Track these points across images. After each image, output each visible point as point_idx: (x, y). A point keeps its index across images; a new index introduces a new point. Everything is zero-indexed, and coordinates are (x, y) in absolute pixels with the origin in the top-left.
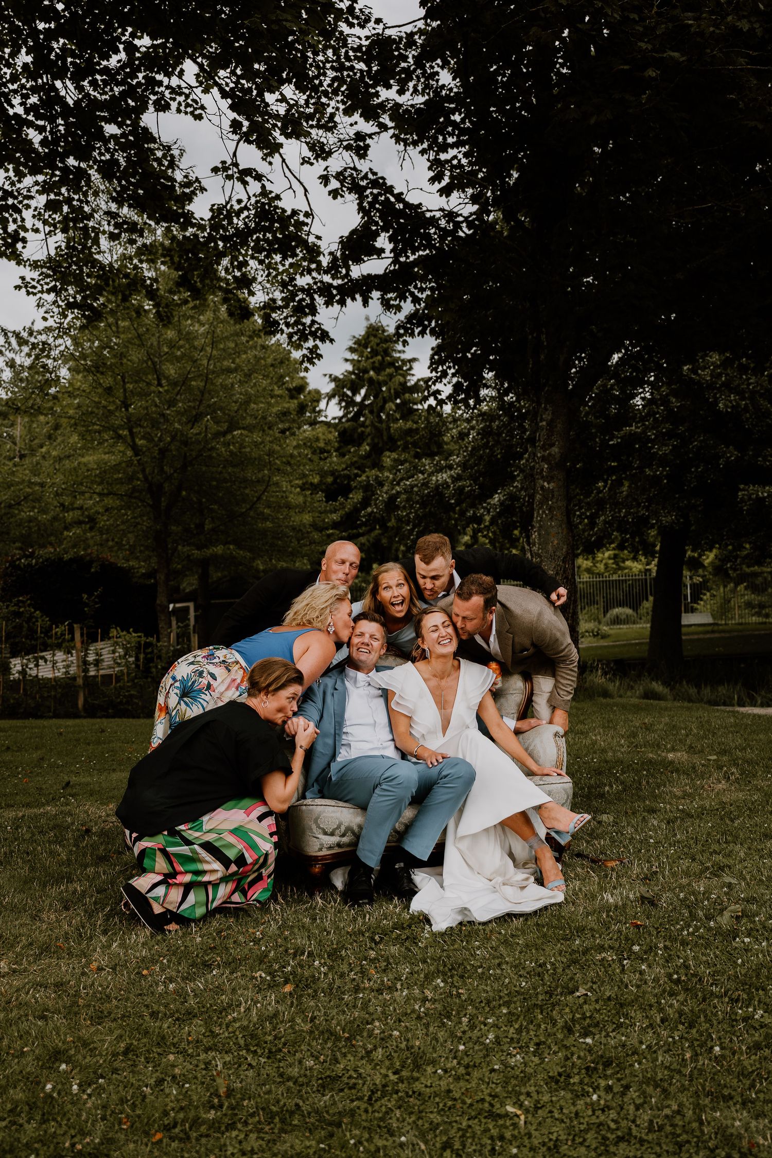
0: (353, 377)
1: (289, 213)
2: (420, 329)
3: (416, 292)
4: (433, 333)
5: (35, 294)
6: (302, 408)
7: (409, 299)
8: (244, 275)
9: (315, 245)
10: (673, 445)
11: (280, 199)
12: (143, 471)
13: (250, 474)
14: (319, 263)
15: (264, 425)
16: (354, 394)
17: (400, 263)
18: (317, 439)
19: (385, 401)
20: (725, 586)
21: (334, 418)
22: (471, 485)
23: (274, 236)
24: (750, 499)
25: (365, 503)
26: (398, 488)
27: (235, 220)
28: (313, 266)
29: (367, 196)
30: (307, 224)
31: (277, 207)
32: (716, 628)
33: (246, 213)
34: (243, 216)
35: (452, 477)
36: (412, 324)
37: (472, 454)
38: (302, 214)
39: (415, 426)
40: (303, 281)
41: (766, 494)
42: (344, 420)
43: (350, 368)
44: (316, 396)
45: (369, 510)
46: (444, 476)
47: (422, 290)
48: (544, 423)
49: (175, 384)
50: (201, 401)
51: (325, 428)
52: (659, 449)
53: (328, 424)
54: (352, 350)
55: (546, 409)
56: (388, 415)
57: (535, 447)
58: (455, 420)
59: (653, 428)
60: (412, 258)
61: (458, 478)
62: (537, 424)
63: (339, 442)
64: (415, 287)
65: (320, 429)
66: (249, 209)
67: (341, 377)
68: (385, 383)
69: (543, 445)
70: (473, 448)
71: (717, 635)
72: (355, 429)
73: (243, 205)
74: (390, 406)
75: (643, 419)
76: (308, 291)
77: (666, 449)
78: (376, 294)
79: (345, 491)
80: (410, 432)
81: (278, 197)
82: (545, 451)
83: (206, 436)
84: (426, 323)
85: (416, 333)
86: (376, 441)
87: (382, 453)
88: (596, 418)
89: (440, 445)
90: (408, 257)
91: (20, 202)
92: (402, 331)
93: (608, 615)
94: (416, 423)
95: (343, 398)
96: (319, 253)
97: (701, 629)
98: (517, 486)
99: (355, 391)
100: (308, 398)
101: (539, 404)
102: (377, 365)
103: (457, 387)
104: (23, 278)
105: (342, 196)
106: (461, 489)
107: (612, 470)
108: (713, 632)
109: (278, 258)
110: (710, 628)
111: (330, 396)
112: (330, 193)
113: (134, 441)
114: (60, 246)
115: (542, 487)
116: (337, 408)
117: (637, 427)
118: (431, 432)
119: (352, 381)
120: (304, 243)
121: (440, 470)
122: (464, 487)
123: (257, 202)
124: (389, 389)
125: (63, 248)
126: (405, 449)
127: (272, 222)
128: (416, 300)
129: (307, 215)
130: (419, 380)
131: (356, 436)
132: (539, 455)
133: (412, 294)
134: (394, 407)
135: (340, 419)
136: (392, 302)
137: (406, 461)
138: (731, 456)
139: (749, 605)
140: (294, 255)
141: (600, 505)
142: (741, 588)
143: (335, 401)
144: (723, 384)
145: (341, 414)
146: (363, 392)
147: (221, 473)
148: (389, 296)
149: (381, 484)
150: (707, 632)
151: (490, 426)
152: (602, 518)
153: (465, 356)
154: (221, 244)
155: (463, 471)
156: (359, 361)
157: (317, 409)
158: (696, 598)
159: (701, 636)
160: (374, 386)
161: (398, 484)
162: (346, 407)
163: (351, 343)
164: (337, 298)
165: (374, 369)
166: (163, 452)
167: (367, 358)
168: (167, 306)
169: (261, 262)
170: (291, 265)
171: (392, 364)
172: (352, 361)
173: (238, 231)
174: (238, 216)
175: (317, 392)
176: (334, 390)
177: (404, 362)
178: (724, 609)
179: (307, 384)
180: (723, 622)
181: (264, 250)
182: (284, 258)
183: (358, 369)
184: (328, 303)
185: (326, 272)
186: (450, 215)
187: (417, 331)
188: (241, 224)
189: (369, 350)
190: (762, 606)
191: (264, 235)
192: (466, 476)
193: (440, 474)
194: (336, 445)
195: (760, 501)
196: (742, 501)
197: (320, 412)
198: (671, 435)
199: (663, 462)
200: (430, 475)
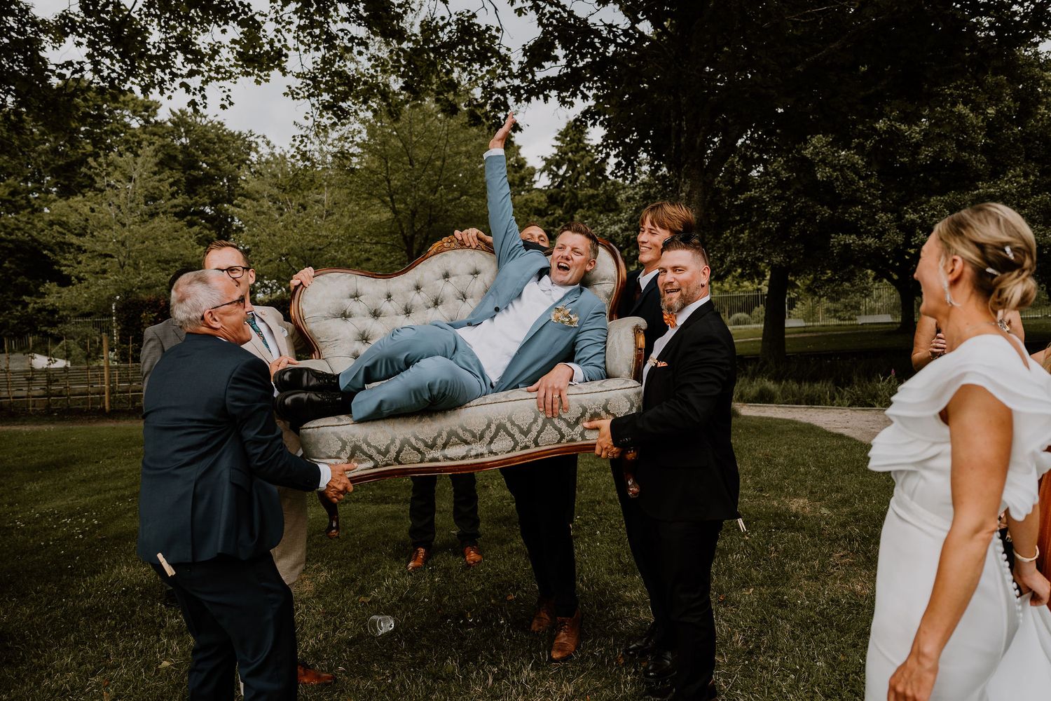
0: (558, 157)
1: (484, 28)
2: (592, 121)
3: (585, 90)
4: (602, 123)
5: (298, 99)
6: (522, 179)
7: (580, 96)
8: (451, 80)
9: (506, 55)
10: (783, 206)
11: (476, 17)
12: (401, 225)
14: (510, 70)
16: (558, 170)
17: (572, 68)
18: (532, 201)
19: (579, 174)
20: (812, 299)
21: (545, 187)
23: (474, 48)
24: (839, 244)
27: (441, 34)
28: (507, 73)
29: (545, 14)
30: (498, 38)
31: (474, 24)
32: (807, 329)
33: (448, 28)
34: (446, 31)
35: (620, 228)
36: (587, 118)
38: (494, 29)
39: (596, 192)
40: (499, 85)
41: (851, 241)
42: (551, 187)
43: (555, 151)
44: (532, 172)
46: (616, 228)
47: (589, 89)
48: (684, 194)
49: (423, 164)
51: (538, 193)
52: (771, 208)
53: (540, 190)
54: (557, 139)
55: (685, 183)
56: (581, 184)
58: (624, 188)
59: (767, 193)
60: (581, 64)
61: (626, 229)
62: (678, 195)
63: (548, 203)
64: (584, 87)
65: (534, 194)
66: (451, 25)
67: (549, 158)
68: (580, 162)
70: (637, 208)
71: (807, 335)
72: (559, 194)
73: (446, 21)
74: (582, 177)
75: (760, 185)
76: (503, 91)
77: (777, 209)
78: (554, 93)
80: (593, 196)
81: (474, 16)
83: (441, 201)
84: (597, 117)
85: (589, 125)
86: (573, 201)
87: (577, 210)
88: (726, 185)
89: (617, 204)
90: (578, 63)
91: (283, 27)
92: (578, 123)
93: (732, 318)
95: (551, 171)
96: (509, 62)
97: (796, 330)
99: (559, 167)
100: (527, 172)
101: (680, 179)
102: (574, 149)
104: (290, 88)
105: (526, 14)
107: (738, 223)
108: (805, 332)
109: (477, 66)
110: (803, 329)
111: (542, 171)
112: (516, 11)
113: (394, 206)
114: (316, 62)
116: (547, 178)
117: (756, 193)
118: (607, 197)
119: (557, 161)
120: (497, 53)
121: (614, 223)
122: (629, 236)
123: (458, 19)
124: (582, 166)
125: (319, 63)
126: (589, 208)
127: (472, 36)
128: (585, 97)
129: (498, 30)
131: (559, 198)
133: (582, 92)
134: (585, 178)
135: (549, 187)
136: (567, 99)
137: (590, 216)
138: (825, 214)
139: (828, 310)
140: (490, 64)
141: (728, 248)
142: (824, 299)
143: (545, 174)
144: (820, 161)
145: (549, 183)
146: (564, 168)
148: (564, 94)
150: (800, 332)
151: (649, 192)
152: (729, 258)
153: (624, 141)
154: (432, 55)
155: (630, 225)
156: (561, 147)
157: (533, 180)
158: (792, 306)
159: (796, 336)
160: (572, 164)
162: (553, 179)
163: (557, 135)
164: (525, 96)
165: (571, 152)
166: (414, 213)
167: (567, 145)
168: (396, 106)
169: (464, 70)
170: (488, 72)
171: (584, 148)
172: (557, 147)
173: (444, 45)
174: (442, 31)
175: (533, 168)
176: (545, 166)
178: (811, 315)
179: (526, 162)
180: (811, 324)
181: (467, 59)
182: (482, 66)
183: (561, 152)
184: (518, 100)
185: (516, 77)
186: (610, 27)
187: (589, 123)
188: (446, 38)
189: (568, 139)
190: (836, 311)
191: (467, 48)
192: (631, 227)
193: (613, 227)
194: (546, 204)
195: (847, 246)
196: (833, 246)
197: (535, 182)
198: (781, 198)
199: (775, 218)
200: (606, 227)
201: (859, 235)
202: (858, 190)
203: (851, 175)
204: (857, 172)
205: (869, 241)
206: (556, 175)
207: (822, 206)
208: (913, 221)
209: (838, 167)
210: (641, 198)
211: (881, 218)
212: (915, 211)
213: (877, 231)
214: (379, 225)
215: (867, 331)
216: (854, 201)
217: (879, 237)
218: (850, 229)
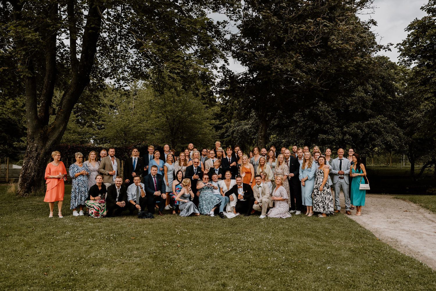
16: (226, 97)
18: (215, 110)
25: (226, 132)
26: (235, 129)
42: (223, 104)
45: (227, 134)
53: (219, 105)
56: (235, 104)
59: (299, 118)
61: (251, 128)
65: (216, 107)
72: (226, 108)
74: (236, 101)
77: (301, 124)
79: (221, 128)
83: (186, 117)
86: (231, 112)
95: (222, 98)
106: (251, 131)
121: (247, 124)
137: (238, 121)
149: (231, 127)
161: (235, 127)
199: (301, 127)
202: (329, 119)
203: (326, 114)
204: (329, 113)
207: (316, 124)
211: (335, 129)
212: (347, 127)
213: (334, 134)
216: (327, 123)
217: (334, 136)
218: (325, 132)
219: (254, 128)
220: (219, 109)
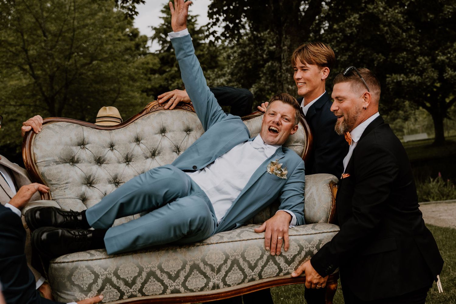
0: (164, 27)
6: (138, 46)
10: (349, 56)
12: (41, 89)
13: (106, 88)
15: (113, 57)
16: (166, 36)
18: (148, 63)
21: (156, 51)
22: (237, 85)
24: (393, 82)
35: (226, 81)
37: (236, 67)
39: (202, 53)
41: (401, 79)
42: (162, 51)
43: (162, 22)
44: (145, 39)
46: (221, 80)
48: (286, 47)
50: (72, 46)
51: (152, 56)
52: (341, 57)
53: (153, 54)
54: (163, 12)
55: (286, 38)
57: (281, 63)
58: (224, 48)
59: (337, 46)
61: (229, 81)
63: (161, 64)
65: (149, 58)
67: (158, 27)
69: (287, 62)
70: (236, 63)
72: (168, 56)
82: (288, 65)
83: (76, 66)
89: (216, 62)
94: (202, 51)
95: (160, 38)
98: (262, 83)
100: (141, 40)
101: (281, 35)
103: (227, 27)
111: (153, 38)
113: (33, 72)
115: (288, 89)
116: (158, 44)
118: (211, 56)
119: (164, 29)
121: (219, 77)
130: (201, 27)
132: (284, 68)
135: (160, 51)
138: (380, 59)
143: (156, 40)
145: (160, 48)
147: (89, 87)
153: (229, 8)
156: (167, 18)
157: (146, 46)
162: (163, 44)
163: (162, 8)
166: (52, 77)
172: (163, 18)
175: (145, 36)
176: (155, 35)
177: (192, 17)
179: (139, 32)
183: (167, 22)
192: (234, 80)
193: (219, 80)
194: (159, 65)
195: (399, 83)
196: (389, 84)
197: (148, 48)
198: (347, 49)
200: (214, 80)
201: (406, 75)
203: (397, 29)
204: (400, 27)
205: (414, 78)
206: (165, 42)
207: (378, 54)
208: (443, 61)
209: (387, 24)
210: (239, 55)
211: (421, 60)
214: (22, 89)
215: (411, 146)
217: (421, 75)
218: (400, 70)
219: (238, 81)
220: (157, 61)
